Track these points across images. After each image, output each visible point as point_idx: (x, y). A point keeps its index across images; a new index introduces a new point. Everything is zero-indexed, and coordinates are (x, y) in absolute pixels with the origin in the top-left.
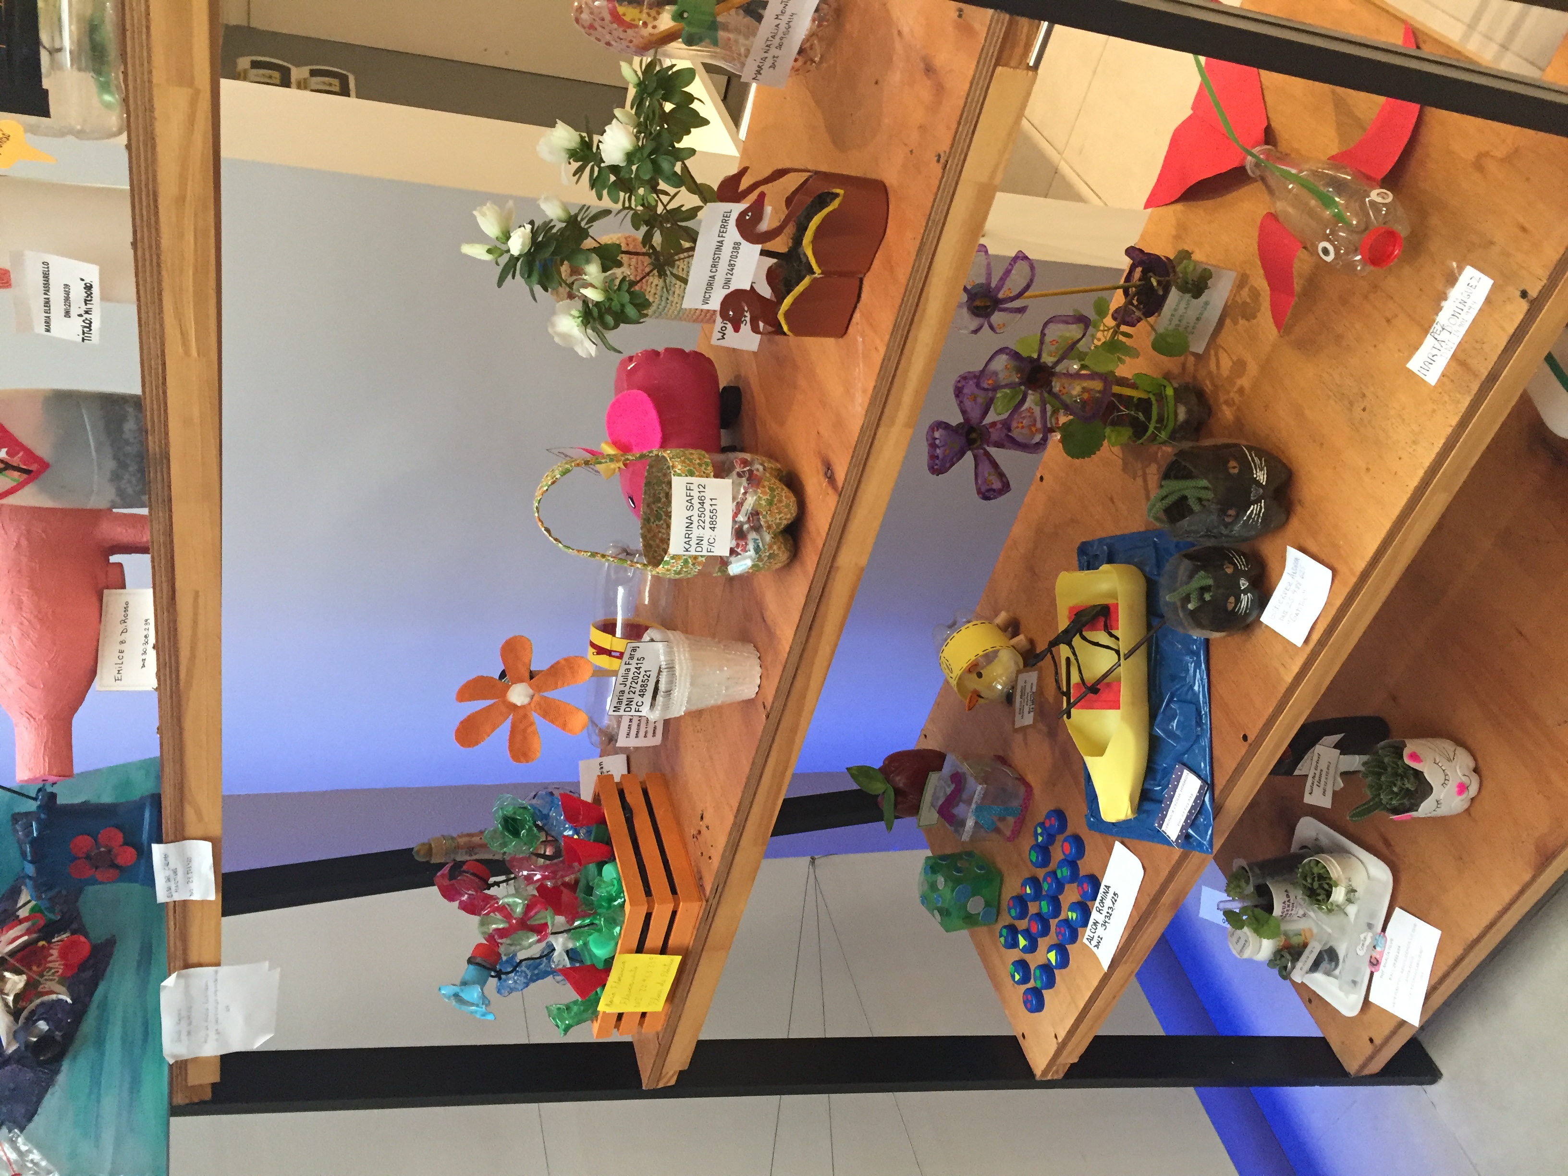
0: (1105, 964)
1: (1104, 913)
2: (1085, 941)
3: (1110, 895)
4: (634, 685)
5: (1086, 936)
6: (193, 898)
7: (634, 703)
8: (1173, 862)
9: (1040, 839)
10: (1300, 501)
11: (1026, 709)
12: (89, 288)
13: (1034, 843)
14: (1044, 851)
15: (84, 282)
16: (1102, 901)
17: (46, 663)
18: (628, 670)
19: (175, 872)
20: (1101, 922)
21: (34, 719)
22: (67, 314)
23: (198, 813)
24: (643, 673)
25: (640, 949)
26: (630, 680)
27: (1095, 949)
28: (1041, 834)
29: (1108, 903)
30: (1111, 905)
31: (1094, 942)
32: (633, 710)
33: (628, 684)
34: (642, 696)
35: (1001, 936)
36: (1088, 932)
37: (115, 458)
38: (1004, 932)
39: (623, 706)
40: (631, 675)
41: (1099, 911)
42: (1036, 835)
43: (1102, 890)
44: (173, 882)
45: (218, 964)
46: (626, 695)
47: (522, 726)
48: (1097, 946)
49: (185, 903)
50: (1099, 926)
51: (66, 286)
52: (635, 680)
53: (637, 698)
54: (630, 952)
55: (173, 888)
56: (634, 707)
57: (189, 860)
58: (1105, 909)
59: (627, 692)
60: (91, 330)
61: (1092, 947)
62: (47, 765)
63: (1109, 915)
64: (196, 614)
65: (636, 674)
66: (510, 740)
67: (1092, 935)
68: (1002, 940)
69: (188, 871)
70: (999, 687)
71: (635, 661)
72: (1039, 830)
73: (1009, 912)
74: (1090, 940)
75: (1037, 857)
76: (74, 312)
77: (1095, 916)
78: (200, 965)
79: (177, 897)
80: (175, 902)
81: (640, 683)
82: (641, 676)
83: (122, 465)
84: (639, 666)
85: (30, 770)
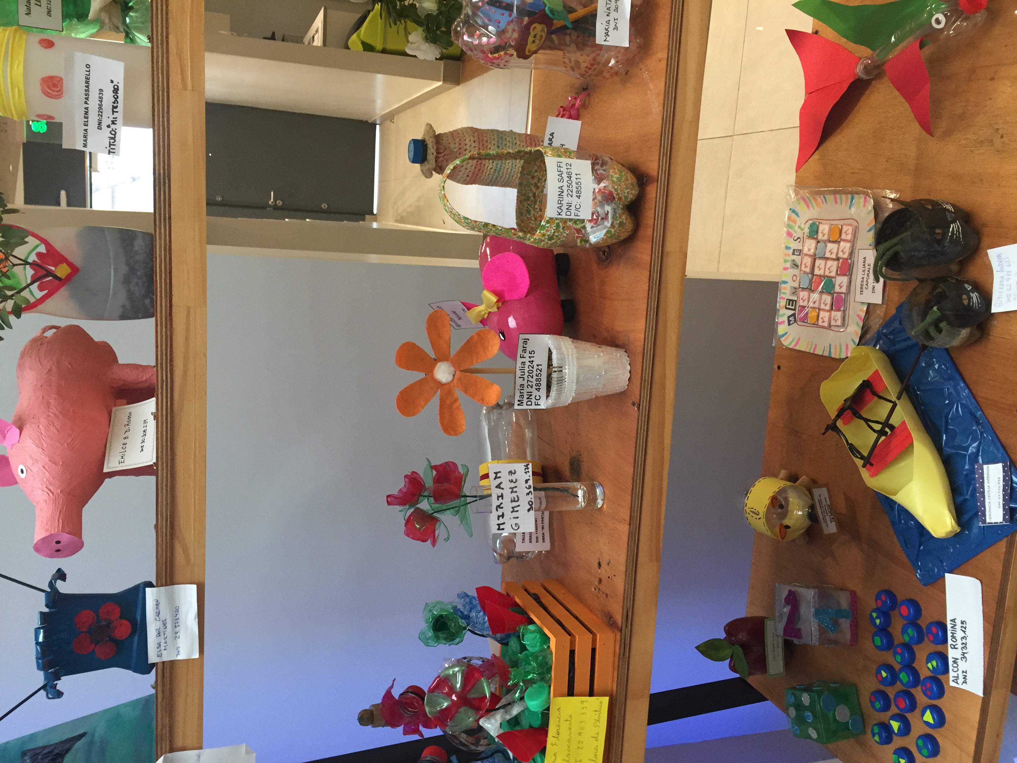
0: (979, 691)
1: (959, 646)
2: (952, 684)
3: (958, 627)
4: (530, 379)
5: (951, 679)
6: (180, 658)
7: (533, 397)
8: (1002, 557)
9: (878, 621)
10: (984, 225)
11: (828, 519)
12: (116, 90)
13: (874, 630)
14: (884, 631)
15: (113, 85)
16: (953, 637)
17: (66, 445)
18: (523, 363)
19: (165, 624)
20: (959, 656)
21: (53, 493)
22: (100, 127)
23: (186, 551)
24: (536, 367)
25: (571, 693)
26: (527, 374)
27: (964, 687)
28: (877, 618)
29: (959, 634)
30: (963, 635)
31: (961, 680)
32: (533, 404)
33: (525, 376)
34: (538, 390)
35: (874, 735)
36: (952, 674)
37: (127, 264)
38: (876, 730)
39: (525, 400)
40: (527, 369)
41: (954, 648)
42: (873, 620)
43: (949, 626)
44: (162, 637)
45: (201, 748)
46: (526, 390)
47: (448, 402)
48: (965, 682)
49: (172, 662)
50: (959, 661)
51: (101, 90)
52: (531, 372)
53: (535, 393)
54: (563, 696)
55: (163, 645)
56: (533, 400)
57: (177, 610)
58: (959, 642)
59: (526, 385)
60: (115, 141)
61: (960, 686)
62: (61, 525)
63: (965, 646)
64: (188, 331)
65: (531, 369)
66: (440, 415)
67: (955, 674)
68: (877, 738)
69: (176, 625)
70: (800, 513)
71: (527, 355)
72: (874, 615)
73: (873, 707)
74: (956, 680)
75: (882, 641)
76: (104, 125)
77: (952, 654)
78: (184, 749)
79: (166, 658)
80: (164, 663)
81: (535, 377)
82: (534, 370)
83: (132, 270)
84: (532, 359)
85: (47, 530)
